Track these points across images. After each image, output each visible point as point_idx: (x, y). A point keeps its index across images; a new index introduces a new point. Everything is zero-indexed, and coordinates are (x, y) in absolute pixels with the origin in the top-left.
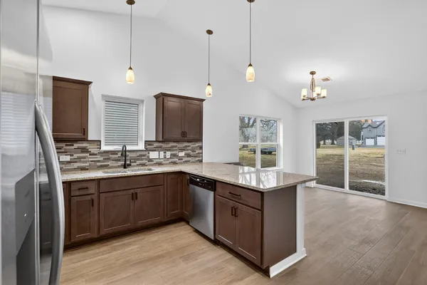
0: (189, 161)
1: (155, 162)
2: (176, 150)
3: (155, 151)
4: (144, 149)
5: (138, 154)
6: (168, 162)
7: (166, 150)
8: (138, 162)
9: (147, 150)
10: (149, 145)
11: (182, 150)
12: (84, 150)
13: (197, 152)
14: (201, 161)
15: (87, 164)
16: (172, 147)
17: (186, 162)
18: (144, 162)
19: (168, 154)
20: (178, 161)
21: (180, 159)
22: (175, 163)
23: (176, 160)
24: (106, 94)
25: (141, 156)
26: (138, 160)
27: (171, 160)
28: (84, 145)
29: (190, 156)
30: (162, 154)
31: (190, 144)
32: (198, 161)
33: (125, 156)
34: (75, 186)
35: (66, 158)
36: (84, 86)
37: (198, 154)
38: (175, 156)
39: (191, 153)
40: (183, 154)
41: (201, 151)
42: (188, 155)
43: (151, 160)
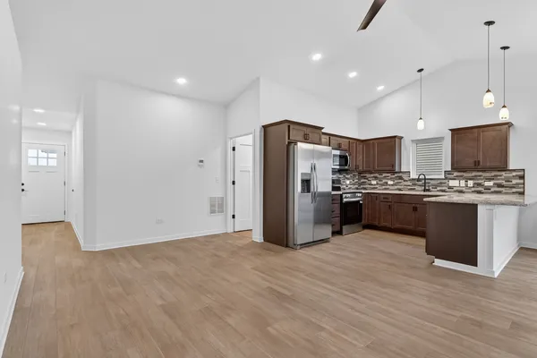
0: (500, 192)
1: (455, 189)
2: (481, 179)
3: (455, 179)
4: (443, 177)
5: (439, 182)
6: (471, 191)
7: (467, 179)
8: (439, 188)
9: (446, 178)
10: (450, 174)
11: (490, 180)
12: (401, 178)
13: (514, 182)
14: (523, 193)
15: (402, 187)
16: (476, 176)
17: (495, 192)
18: (443, 188)
19: (471, 183)
20: (484, 191)
21: (488, 188)
22: (479, 192)
23: (480, 189)
24: (414, 139)
25: (441, 183)
26: (439, 186)
27: (473, 189)
28: (400, 174)
29: (502, 186)
30: (463, 183)
31: (503, 173)
32: (516, 192)
33: (425, 183)
34: (382, 196)
35: (390, 182)
36: (393, 140)
37: (517, 184)
38: (479, 185)
39: (504, 183)
40: (491, 183)
41: (522, 181)
42: (500, 186)
43: (450, 188)
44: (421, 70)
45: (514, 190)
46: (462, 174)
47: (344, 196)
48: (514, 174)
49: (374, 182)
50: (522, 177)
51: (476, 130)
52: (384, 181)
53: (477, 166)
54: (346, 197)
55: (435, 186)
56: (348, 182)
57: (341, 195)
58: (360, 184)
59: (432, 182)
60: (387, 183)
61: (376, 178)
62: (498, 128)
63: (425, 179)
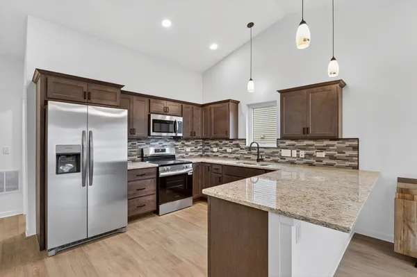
0: (332, 165)
1: (287, 159)
2: (313, 149)
3: (287, 149)
4: (275, 146)
5: (272, 151)
6: (302, 162)
7: (298, 149)
8: (272, 158)
9: (278, 147)
10: (281, 143)
11: (321, 149)
12: (237, 146)
13: (348, 153)
14: (357, 168)
15: (239, 156)
17: (327, 165)
18: (276, 158)
19: (302, 153)
20: (316, 163)
21: (319, 160)
22: (311, 164)
23: (311, 160)
24: (250, 103)
25: (274, 153)
26: (272, 156)
27: (305, 161)
28: (238, 142)
29: (335, 158)
30: (295, 153)
31: (335, 143)
32: (350, 166)
33: (258, 152)
34: (214, 167)
35: (229, 150)
36: (227, 103)
37: (351, 156)
38: (311, 156)
39: (337, 155)
40: (323, 154)
41: (355, 153)
42: (332, 157)
43: (283, 158)
44: (251, 25)
45: (347, 163)
46: (293, 142)
47: (160, 169)
48: (347, 143)
49: (215, 150)
50: (356, 148)
51: (305, 91)
52: (224, 148)
53: (305, 134)
54: (164, 171)
55: (269, 156)
56: (188, 149)
57: (158, 168)
58: (204, 152)
59: (266, 151)
60: (226, 150)
61: (217, 145)
62: (328, 87)
63: (258, 148)
